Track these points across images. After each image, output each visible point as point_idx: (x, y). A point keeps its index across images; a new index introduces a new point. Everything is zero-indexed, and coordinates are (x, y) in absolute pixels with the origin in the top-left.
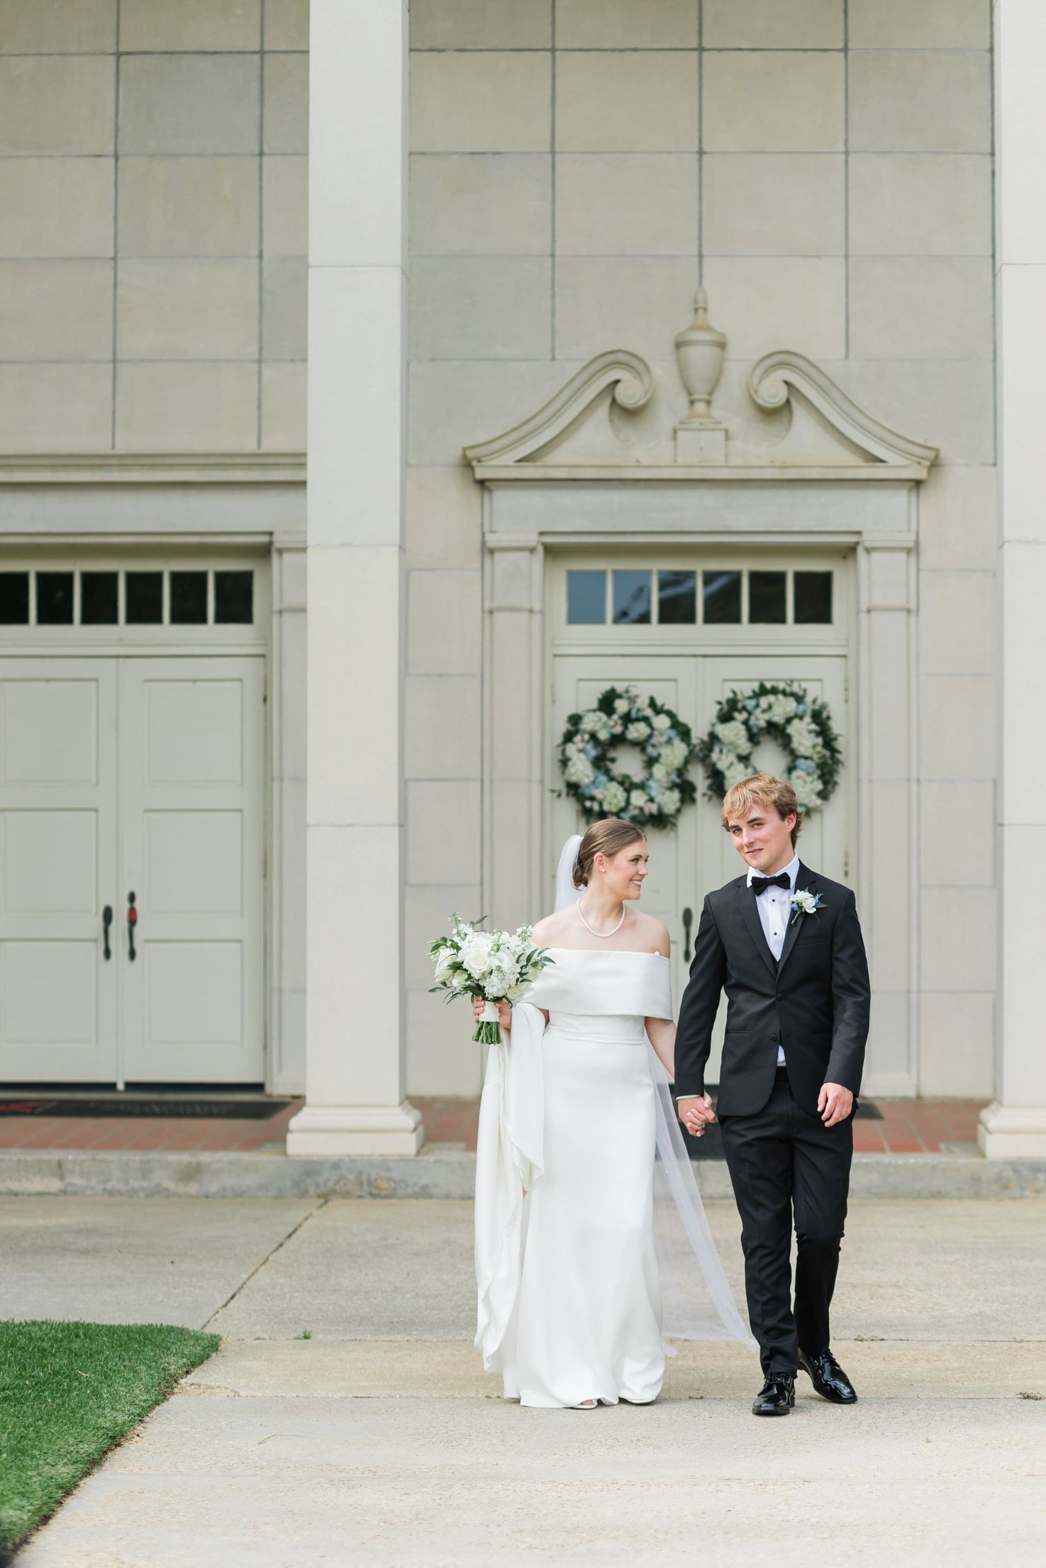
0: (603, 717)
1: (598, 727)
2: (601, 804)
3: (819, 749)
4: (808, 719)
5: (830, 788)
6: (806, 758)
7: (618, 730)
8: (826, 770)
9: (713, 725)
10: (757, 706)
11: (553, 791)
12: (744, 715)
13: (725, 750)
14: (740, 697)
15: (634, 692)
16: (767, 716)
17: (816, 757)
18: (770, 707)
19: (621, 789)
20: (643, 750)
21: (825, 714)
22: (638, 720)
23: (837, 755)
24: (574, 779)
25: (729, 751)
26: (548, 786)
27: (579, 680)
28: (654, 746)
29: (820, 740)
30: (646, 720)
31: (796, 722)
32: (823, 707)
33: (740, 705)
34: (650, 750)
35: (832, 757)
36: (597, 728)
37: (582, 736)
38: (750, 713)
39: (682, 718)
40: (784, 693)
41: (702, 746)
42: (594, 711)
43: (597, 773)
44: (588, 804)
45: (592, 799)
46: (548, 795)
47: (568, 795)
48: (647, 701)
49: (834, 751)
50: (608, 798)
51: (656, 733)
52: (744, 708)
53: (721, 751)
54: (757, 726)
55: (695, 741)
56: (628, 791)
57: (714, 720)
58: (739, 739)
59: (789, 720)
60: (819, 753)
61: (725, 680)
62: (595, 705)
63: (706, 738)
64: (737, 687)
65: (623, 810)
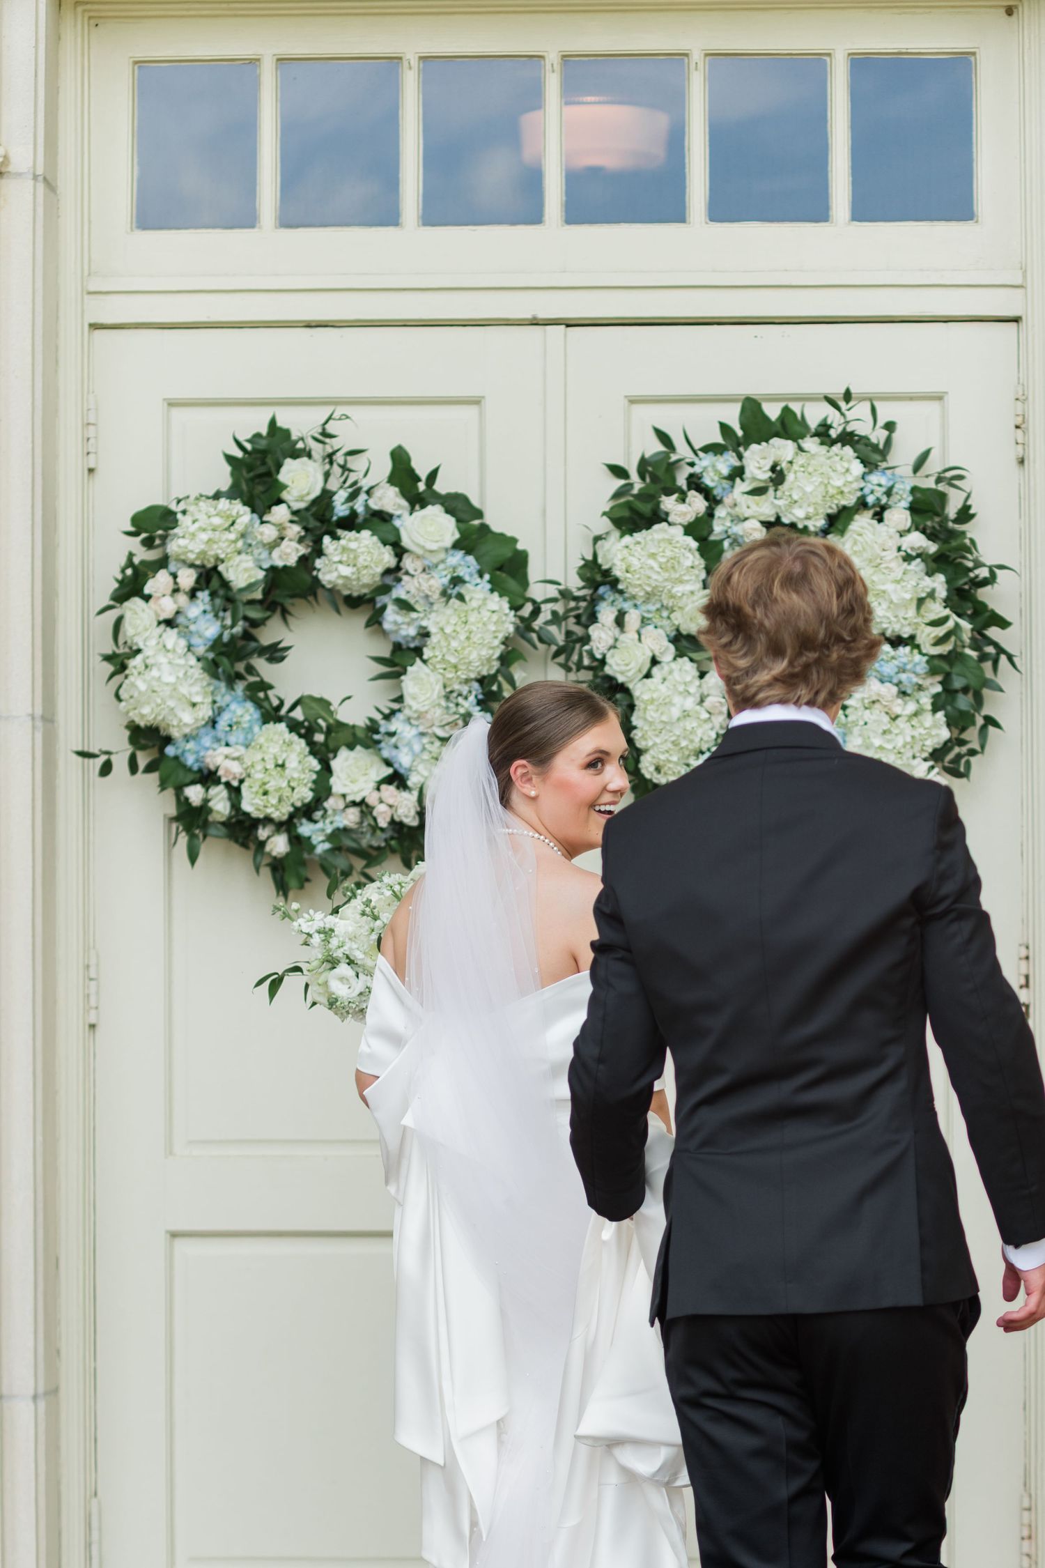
0: (244, 515)
1: (223, 545)
2: (235, 792)
3: (937, 610)
4: (899, 516)
5: (972, 735)
6: (897, 642)
7: (290, 553)
8: (958, 683)
9: (597, 539)
10: (738, 473)
11: (84, 754)
12: (697, 504)
13: (632, 619)
14: (682, 451)
15: (345, 437)
16: (766, 507)
17: (926, 636)
18: (778, 476)
19: (300, 745)
20: (375, 621)
21: (952, 510)
22: (350, 523)
23: (993, 632)
24: (146, 715)
25: (644, 621)
26: (70, 737)
27: (172, 404)
28: (405, 606)
29: (939, 583)
30: (379, 520)
31: (863, 522)
32: (952, 477)
33: (681, 481)
34: (392, 617)
35: (979, 640)
36: (220, 549)
37: (175, 576)
38: (713, 501)
39: (497, 521)
40: (823, 433)
41: (559, 608)
42: (217, 496)
43: (224, 697)
44: (195, 794)
45: (208, 777)
46: (70, 768)
47: (133, 767)
48: (384, 467)
49: (985, 618)
50: (258, 776)
51: (408, 563)
52: (695, 483)
53: (620, 621)
54: (735, 541)
55: (537, 591)
56: (323, 754)
57: (605, 525)
58: (680, 581)
59: (837, 521)
60: (936, 623)
61: (633, 401)
62: (223, 478)
63: (574, 583)
64: (673, 420)
65: (307, 811)
